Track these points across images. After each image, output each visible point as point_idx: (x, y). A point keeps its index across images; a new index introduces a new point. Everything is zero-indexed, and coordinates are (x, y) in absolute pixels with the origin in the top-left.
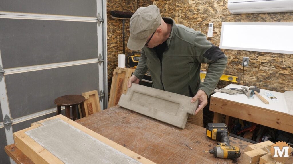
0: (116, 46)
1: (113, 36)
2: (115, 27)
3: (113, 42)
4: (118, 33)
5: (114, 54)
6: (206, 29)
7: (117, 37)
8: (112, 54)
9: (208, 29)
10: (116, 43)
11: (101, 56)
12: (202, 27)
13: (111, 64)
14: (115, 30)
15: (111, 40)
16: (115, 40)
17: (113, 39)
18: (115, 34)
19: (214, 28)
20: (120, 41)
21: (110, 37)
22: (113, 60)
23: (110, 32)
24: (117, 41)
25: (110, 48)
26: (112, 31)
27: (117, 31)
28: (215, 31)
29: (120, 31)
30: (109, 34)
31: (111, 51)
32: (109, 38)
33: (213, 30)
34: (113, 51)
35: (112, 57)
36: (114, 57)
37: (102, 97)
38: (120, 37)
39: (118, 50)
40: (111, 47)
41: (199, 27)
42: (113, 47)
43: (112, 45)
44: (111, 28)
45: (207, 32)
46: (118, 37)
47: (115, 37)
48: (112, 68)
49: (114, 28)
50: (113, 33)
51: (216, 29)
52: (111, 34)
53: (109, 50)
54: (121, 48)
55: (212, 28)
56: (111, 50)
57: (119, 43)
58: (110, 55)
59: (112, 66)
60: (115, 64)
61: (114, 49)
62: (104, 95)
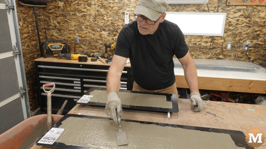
0: (29, 36)
1: (24, 24)
2: (26, 15)
3: (25, 32)
4: (29, 21)
5: (27, 45)
6: (122, 17)
7: (28, 26)
8: (26, 45)
9: (125, 17)
10: (28, 33)
11: (16, 49)
12: (118, 16)
13: (26, 57)
14: (25, 18)
15: (23, 30)
16: (27, 29)
17: (25, 28)
18: (26, 23)
19: (129, 16)
20: (32, 30)
21: (21, 26)
22: (28, 52)
23: (20, 20)
24: (29, 30)
25: (23, 39)
26: (22, 19)
27: (28, 20)
28: (130, 19)
29: (30, 19)
30: (20, 23)
31: (24, 42)
32: (20, 28)
33: (129, 18)
34: (26, 42)
35: (26, 48)
36: (28, 48)
37: (23, 94)
38: (32, 26)
39: (31, 40)
40: (24, 37)
41: (116, 15)
42: (26, 37)
43: (24, 35)
44: (21, 16)
45: (124, 20)
46: (30, 26)
47: (26, 26)
48: (28, 60)
49: (24, 16)
50: (24, 22)
51: (131, 17)
52: (22, 23)
53: (22, 41)
54: (34, 38)
55: (128, 16)
56: (24, 40)
57: (31, 33)
58: (24, 47)
59: (27, 59)
60: (30, 56)
61: (27, 39)
62: (25, 91)
